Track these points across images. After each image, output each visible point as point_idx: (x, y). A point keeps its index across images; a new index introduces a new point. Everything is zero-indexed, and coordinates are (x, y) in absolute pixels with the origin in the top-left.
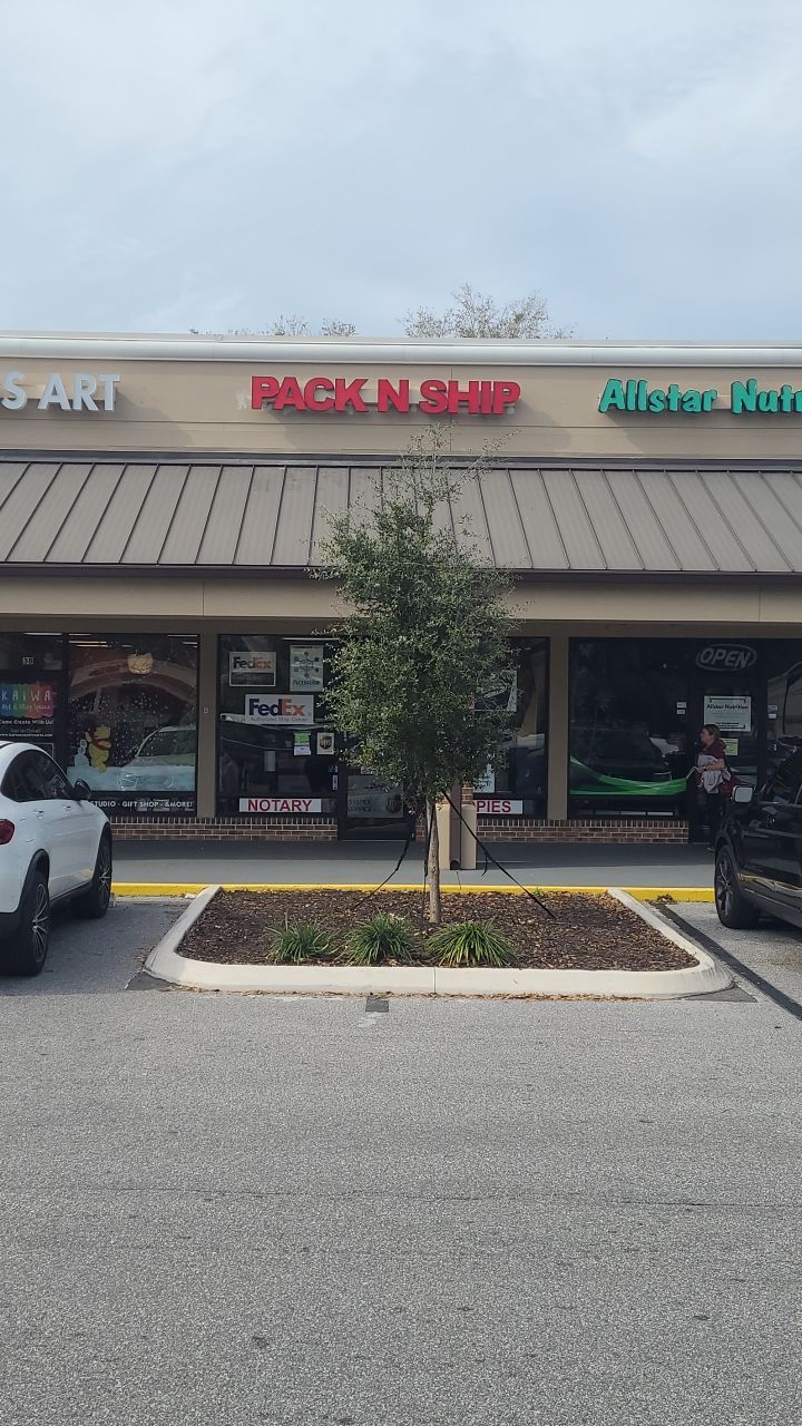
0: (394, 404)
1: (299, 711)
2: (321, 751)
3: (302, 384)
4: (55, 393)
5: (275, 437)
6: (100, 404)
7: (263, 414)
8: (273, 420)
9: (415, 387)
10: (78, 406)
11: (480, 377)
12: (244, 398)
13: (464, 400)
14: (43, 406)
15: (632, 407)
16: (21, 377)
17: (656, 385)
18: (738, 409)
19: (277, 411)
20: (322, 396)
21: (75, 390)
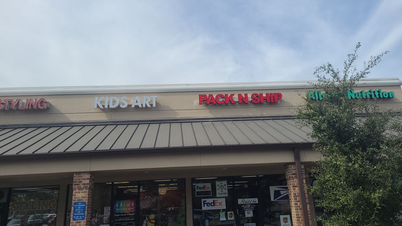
0: (243, 101)
1: (220, 204)
2: (229, 219)
3: (215, 97)
4: (137, 102)
5: (206, 113)
6: (151, 105)
7: (202, 106)
8: (205, 108)
9: (249, 96)
10: (144, 106)
11: (269, 92)
12: (197, 102)
15: (317, 98)
16: (126, 98)
17: (323, 92)
19: (207, 104)
20: (221, 100)
21: (143, 101)
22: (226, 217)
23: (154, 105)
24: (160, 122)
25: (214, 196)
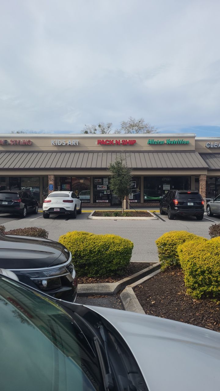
0: (118, 143)
1: (105, 187)
2: (108, 193)
3: (105, 141)
4: (70, 143)
5: (101, 148)
6: (76, 144)
7: (99, 145)
8: (101, 146)
9: (121, 141)
10: (73, 145)
11: (130, 139)
12: (96, 143)
13: (128, 143)
14: (68, 145)
15: (152, 143)
16: (65, 141)
17: (156, 140)
18: (167, 144)
19: (101, 145)
20: (108, 142)
21: (72, 142)
22: (107, 193)
23: (77, 145)
24: (80, 152)
25: (102, 184)
